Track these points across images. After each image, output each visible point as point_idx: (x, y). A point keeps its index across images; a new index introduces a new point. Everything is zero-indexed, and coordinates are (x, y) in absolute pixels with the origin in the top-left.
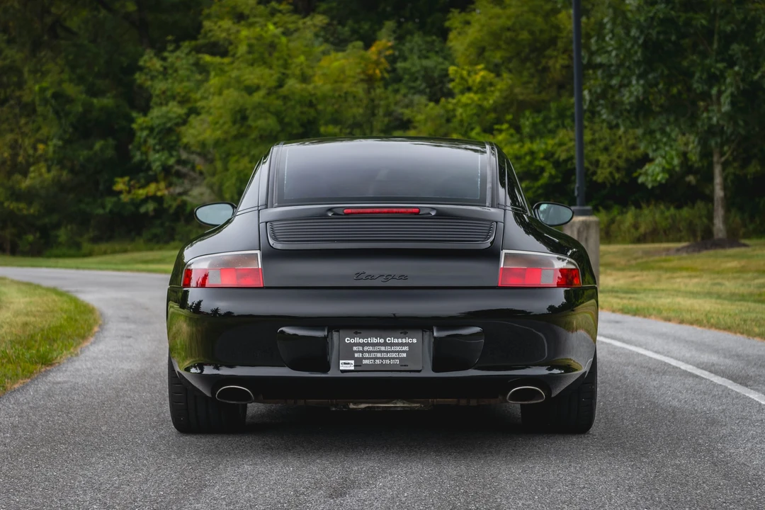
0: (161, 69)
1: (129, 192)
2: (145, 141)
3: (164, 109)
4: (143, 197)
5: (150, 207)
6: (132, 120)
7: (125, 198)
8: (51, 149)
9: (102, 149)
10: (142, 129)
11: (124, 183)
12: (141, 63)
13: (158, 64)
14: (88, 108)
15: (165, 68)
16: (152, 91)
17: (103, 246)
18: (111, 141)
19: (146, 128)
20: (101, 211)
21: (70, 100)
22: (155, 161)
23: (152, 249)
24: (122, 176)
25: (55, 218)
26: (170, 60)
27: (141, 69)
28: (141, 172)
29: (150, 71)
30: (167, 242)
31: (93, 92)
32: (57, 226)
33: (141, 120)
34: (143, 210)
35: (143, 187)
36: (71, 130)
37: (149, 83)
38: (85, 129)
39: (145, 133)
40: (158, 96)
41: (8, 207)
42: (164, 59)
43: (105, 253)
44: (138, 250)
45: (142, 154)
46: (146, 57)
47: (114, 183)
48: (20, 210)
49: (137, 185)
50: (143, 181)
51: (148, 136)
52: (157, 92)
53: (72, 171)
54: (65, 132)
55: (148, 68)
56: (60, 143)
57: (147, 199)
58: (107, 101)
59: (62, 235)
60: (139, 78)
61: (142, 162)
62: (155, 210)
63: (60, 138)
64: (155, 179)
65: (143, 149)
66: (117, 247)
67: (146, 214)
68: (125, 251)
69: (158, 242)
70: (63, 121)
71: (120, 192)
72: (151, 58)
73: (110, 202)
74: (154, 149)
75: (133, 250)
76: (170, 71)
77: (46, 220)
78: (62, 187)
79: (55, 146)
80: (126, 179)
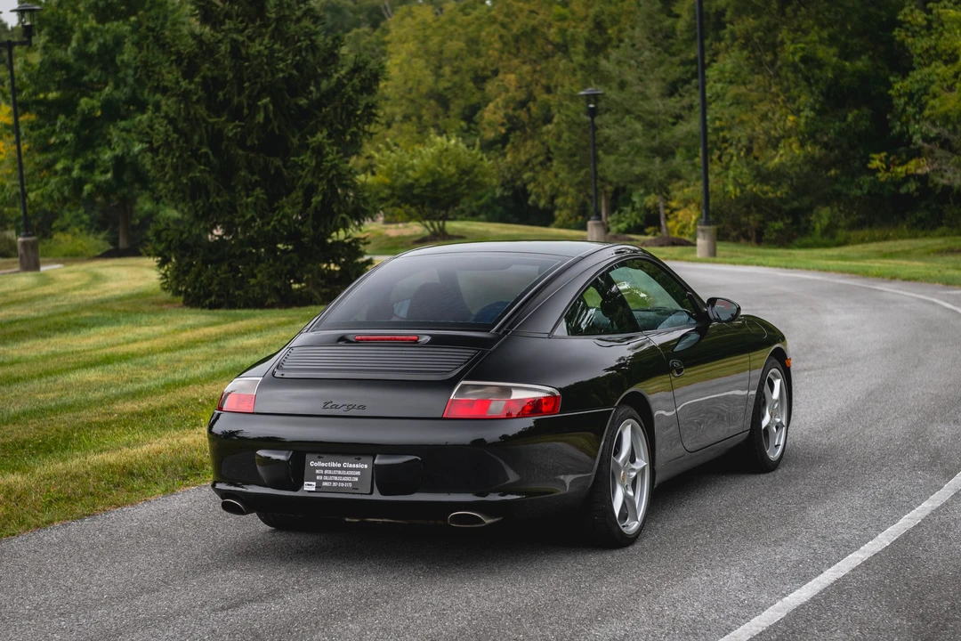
0: (925, 23)
1: (887, 169)
2: (904, 110)
3: (926, 70)
4: (903, 175)
5: (912, 186)
6: (890, 86)
7: (882, 176)
8: (803, 120)
9: (857, 120)
10: (900, 96)
11: (881, 161)
12: (900, 17)
13: (920, 18)
14: (840, 72)
15: (930, 22)
16: (912, 52)
17: (866, 232)
18: (866, 111)
19: (905, 94)
20: (858, 192)
21: (820, 65)
22: (914, 133)
23: (916, 237)
24: (878, 152)
25: (806, 201)
26: (935, 11)
27: (900, 24)
28: (901, 147)
29: (912, 25)
30: (933, 228)
31: (846, 54)
32: (810, 209)
33: (899, 85)
34: (903, 190)
35: (901, 164)
36: (821, 99)
37: (910, 40)
38: (835, 98)
39: (903, 100)
40: (920, 55)
41: (752, 190)
42: (929, 11)
43: (863, 241)
44: (902, 237)
45: (902, 124)
46: (906, 10)
47: (868, 160)
48: (765, 193)
49: (897, 162)
50: (904, 156)
51: (906, 104)
52: (918, 51)
53: (825, 146)
54: (816, 101)
55: (909, 22)
56: (812, 114)
57: (909, 177)
58: (862, 63)
59: (822, 217)
60: (898, 34)
61: (902, 134)
62: (917, 189)
63: (812, 109)
64: (918, 153)
65: (904, 119)
66: (877, 234)
67: (908, 194)
68: (886, 238)
69: (923, 228)
70: (814, 89)
71: (877, 170)
72: (912, 11)
73: (866, 180)
74: (914, 118)
75: (894, 238)
76: (935, 25)
77: (796, 204)
78: (816, 164)
79: (807, 117)
80: (883, 154)
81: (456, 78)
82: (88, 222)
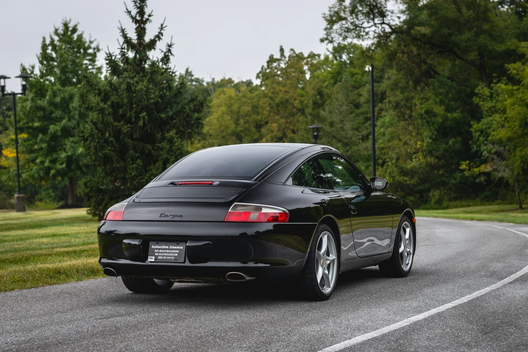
0: (489, 94)
1: (469, 170)
2: (478, 139)
3: (490, 118)
4: (478, 173)
5: (482, 179)
6: (471, 126)
7: (467, 173)
8: (425, 144)
9: (454, 144)
10: (476, 132)
11: (466, 165)
12: (476, 91)
13: (487, 91)
14: (446, 119)
15: (492, 94)
16: (483, 109)
17: (458, 203)
18: (459, 139)
19: (479, 130)
20: (454, 182)
21: (435, 115)
22: (483, 151)
23: (484, 205)
24: (465, 160)
25: (427, 186)
26: (494, 88)
27: (476, 95)
28: (476, 158)
29: (482, 95)
30: (494, 201)
31: (448, 110)
32: (429, 190)
33: (476, 126)
34: (478, 181)
35: (477, 167)
36: (436, 133)
37: (481, 103)
38: (443, 132)
39: (478, 134)
40: (486, 111)
41: (398, 179)
42: (491, 89)
43: (456, 207)
44: (476, 205)
45: (477, 146)
46: (480, 87)
47: (460, 165)
48: (406, 181)
49: (474, 166)
50: (478, 163)
51: (480, 136)
52: (486, 109)
53: (437, 157)
54: (433, 134)
55: (481, 94)
56: (430, 141)
57: (481, 174)
58: (456, 115)
59: (435, 194)
60: (476, 100)
61: (477, 151)
62: (485, 180)
63: (431, 138)
64: (485, 162)
65: (478, 143)
66: (464, 203)
67: (480, 183)
68: (469, 206)
69: (488, 201)
70: (431, 127)
71: (464, 170)
72: (483, 88)
73: (458, 175)
74: (484, 143)
75: (473, 206)
76: (494, 95)
77: (421, 187)
78: (432, 167)
79: (428, 142)
80: (467, 162)
81: (247, 126)
82: (54, 197)
